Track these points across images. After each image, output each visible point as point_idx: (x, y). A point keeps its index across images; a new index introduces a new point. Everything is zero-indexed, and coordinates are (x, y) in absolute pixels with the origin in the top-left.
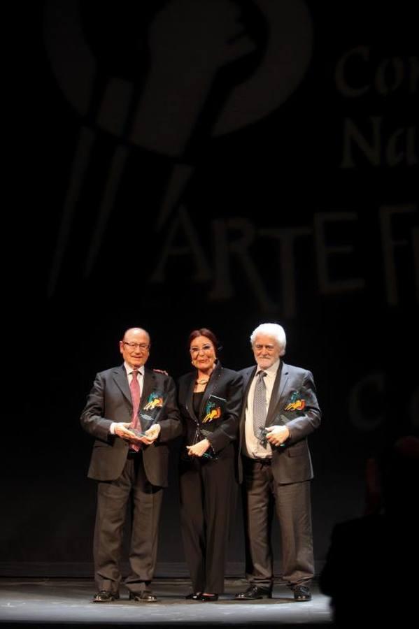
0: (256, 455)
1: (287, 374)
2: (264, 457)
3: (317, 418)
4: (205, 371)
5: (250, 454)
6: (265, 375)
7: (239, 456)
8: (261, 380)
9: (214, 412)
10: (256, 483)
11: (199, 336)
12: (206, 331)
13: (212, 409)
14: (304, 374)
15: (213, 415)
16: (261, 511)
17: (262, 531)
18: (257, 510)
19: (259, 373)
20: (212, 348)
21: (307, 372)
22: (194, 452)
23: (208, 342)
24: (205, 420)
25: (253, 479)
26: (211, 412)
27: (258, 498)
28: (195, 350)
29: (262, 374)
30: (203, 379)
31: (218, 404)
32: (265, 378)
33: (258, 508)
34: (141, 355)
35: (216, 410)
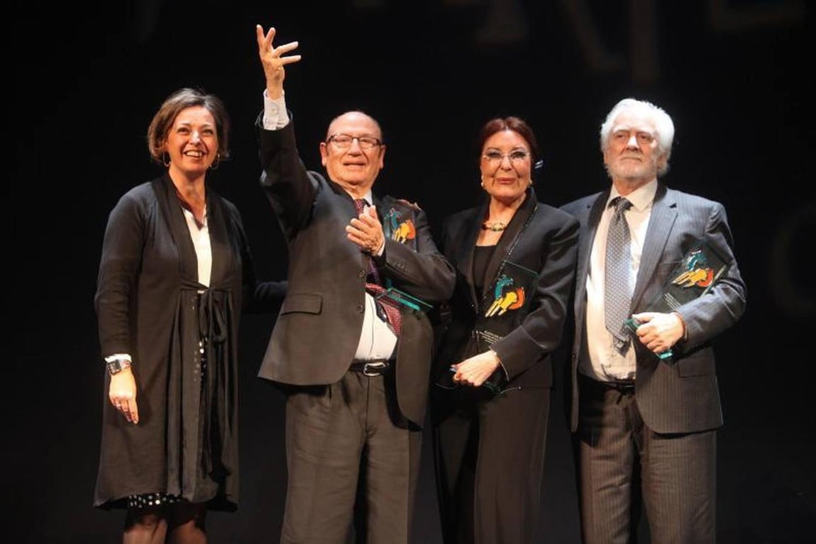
0: (610, 371)
1: (674, 206)
2: (625, 376)
3: (739, 299)
4: (506, 202)
5: (598, 369)
6: (629, 206)
7: (575, 377)
8: (619, 218)
9: (511, 297)
10: (610, 432)
11: (504, 129)
12: (516, 122)
13: (506, 290)
14: (710, 210)
15: (507, 301)
16: (618, 493)
17: (619, 533)
18: (608, 491)
19: (615, 202)
20: (528, 157)
21: (715, 206)
22: (464, 377)
23: (521, 145)
24: (491, 312)
25: (601, 426)
26: (504, 296)
27: (611, 465)
28: (493, 155)
29: (621, 205)
30: (499, 219)
31: (520, 280)
32: (628, 214)
33: (611, 486)
34: (363, 159)
35: (516, 292)
